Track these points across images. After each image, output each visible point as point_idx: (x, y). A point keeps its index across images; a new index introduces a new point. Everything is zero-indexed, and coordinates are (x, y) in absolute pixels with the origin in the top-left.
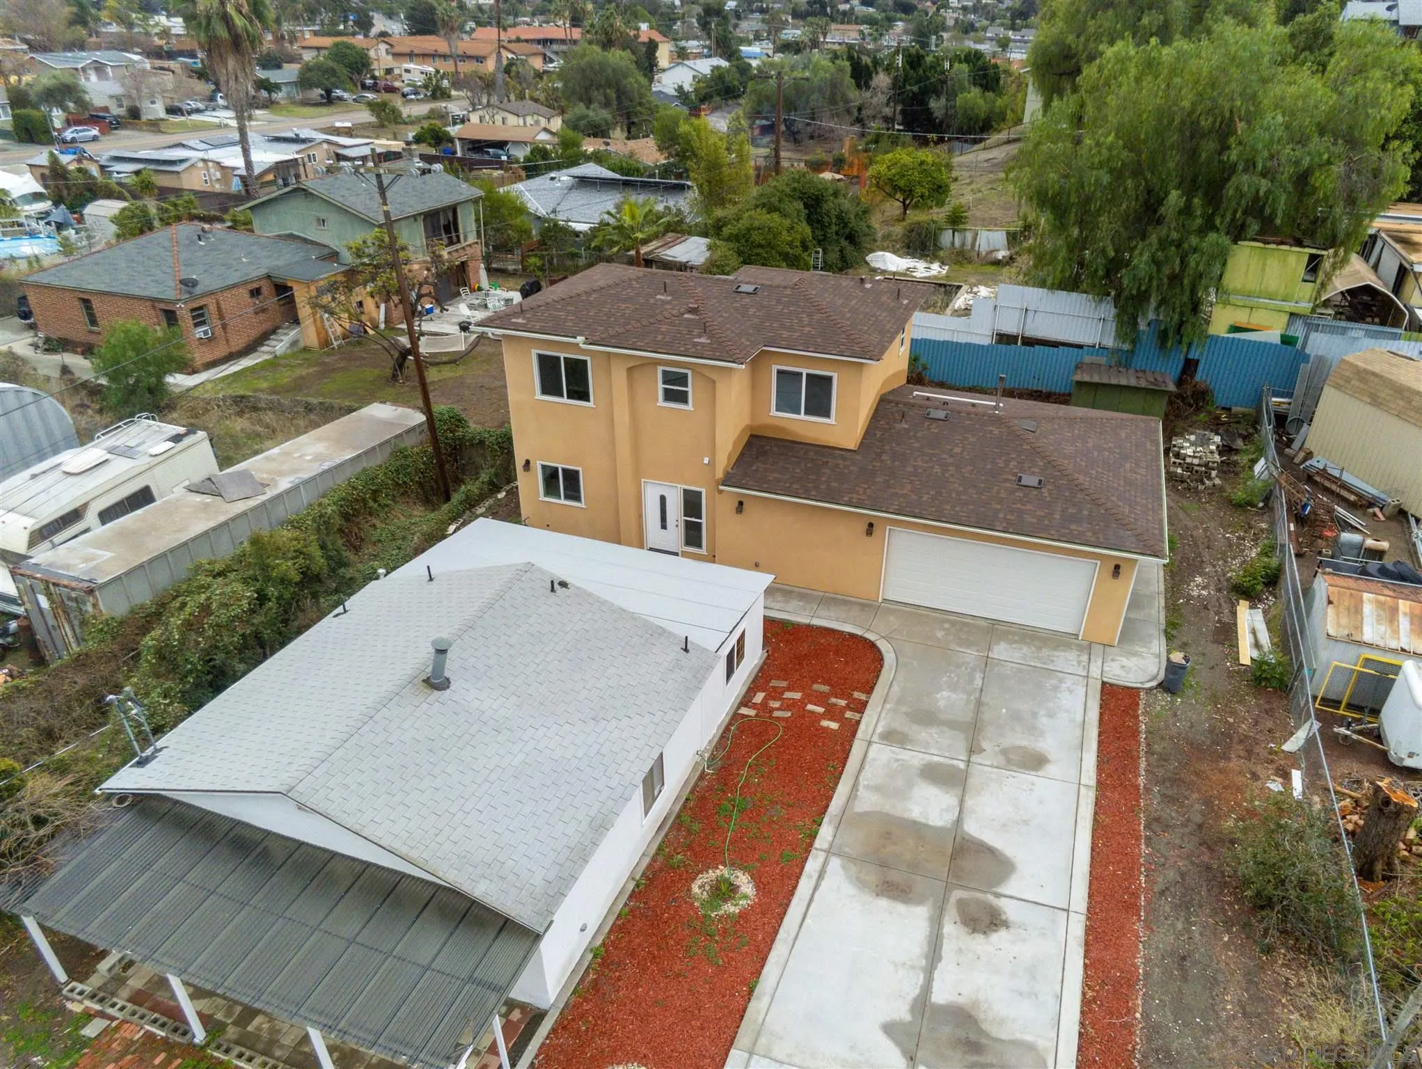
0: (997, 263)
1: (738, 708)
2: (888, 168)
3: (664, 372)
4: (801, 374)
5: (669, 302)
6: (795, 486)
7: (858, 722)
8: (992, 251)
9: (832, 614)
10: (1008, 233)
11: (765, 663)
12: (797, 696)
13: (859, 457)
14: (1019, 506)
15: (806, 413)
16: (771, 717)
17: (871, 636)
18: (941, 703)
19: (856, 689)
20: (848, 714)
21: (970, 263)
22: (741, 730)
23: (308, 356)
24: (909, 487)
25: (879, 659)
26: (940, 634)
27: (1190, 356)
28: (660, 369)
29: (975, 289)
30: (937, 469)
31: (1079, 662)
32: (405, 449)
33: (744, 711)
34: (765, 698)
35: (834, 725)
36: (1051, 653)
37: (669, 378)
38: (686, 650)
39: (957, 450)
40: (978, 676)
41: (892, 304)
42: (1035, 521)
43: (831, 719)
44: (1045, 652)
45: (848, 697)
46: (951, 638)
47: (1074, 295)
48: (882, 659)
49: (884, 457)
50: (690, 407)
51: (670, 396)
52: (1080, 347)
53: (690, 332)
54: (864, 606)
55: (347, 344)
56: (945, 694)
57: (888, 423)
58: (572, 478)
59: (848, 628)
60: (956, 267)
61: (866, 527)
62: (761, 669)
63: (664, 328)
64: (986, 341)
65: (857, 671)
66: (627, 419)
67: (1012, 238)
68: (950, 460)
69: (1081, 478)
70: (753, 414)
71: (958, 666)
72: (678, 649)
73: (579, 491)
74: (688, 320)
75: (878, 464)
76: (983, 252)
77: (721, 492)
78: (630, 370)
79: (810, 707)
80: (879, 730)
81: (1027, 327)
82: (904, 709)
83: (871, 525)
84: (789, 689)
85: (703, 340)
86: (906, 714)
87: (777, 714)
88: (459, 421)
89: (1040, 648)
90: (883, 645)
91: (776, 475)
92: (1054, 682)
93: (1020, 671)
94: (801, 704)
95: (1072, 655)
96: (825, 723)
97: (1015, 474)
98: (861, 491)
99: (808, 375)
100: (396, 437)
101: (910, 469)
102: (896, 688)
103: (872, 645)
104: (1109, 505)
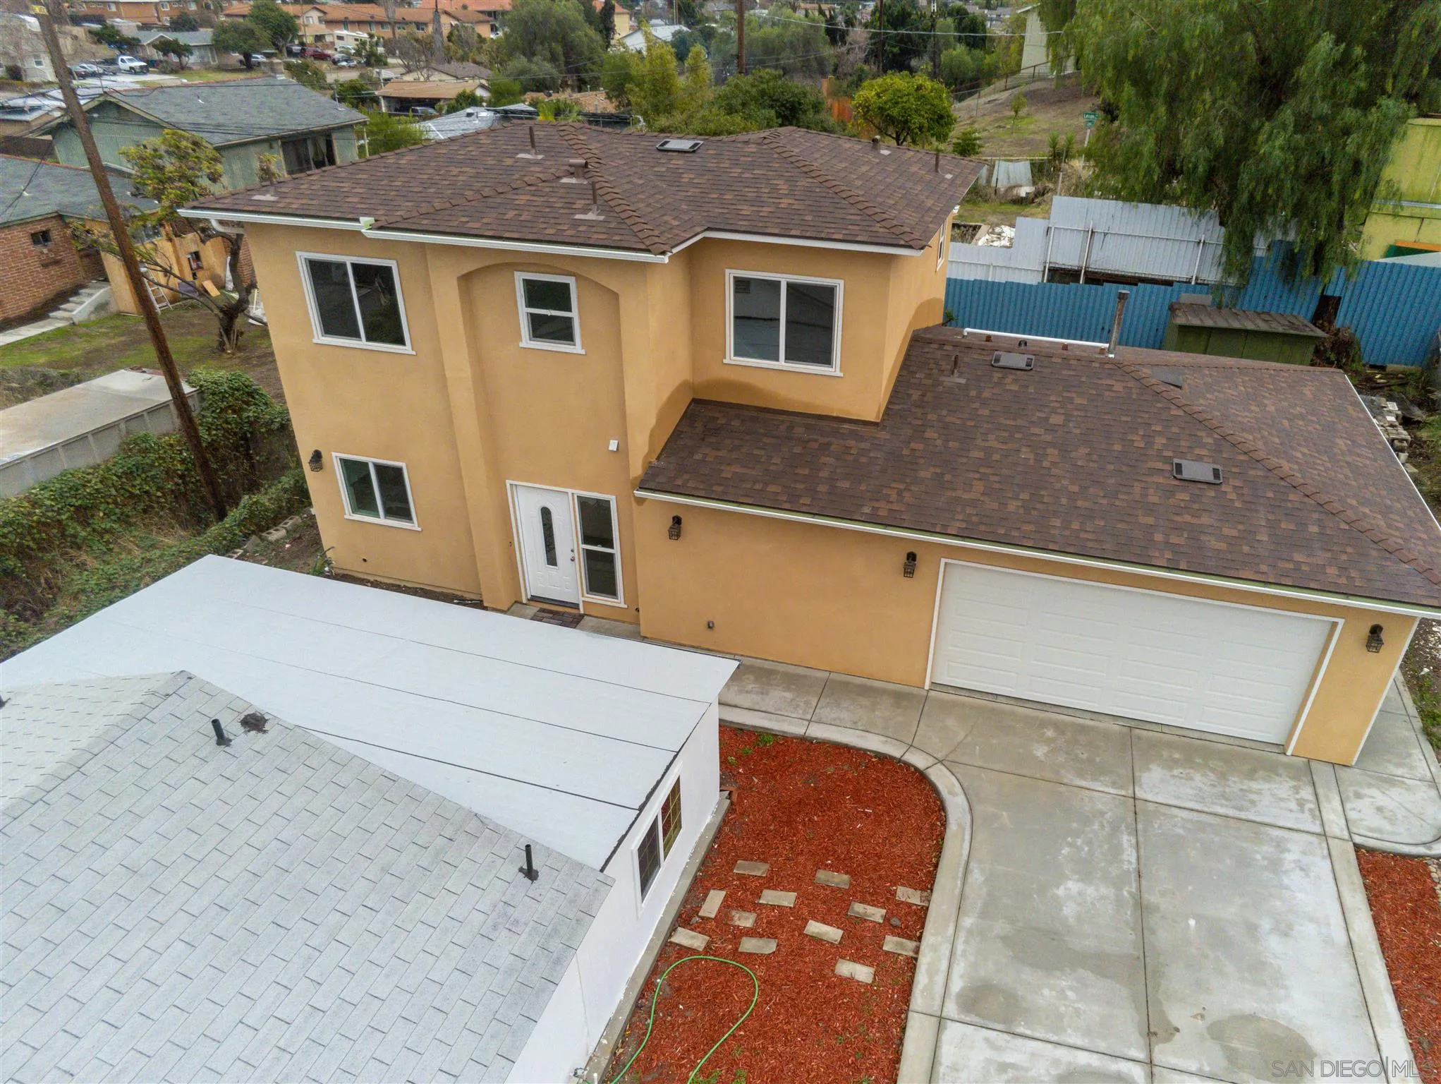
0: (1020, 201)
1: (672, 930)
2: (878, 95)
3: (528, 283)
4: (776, 285)
5: (537, 163)
6: (772, 488)
7: (912, 963)
8: (1011, 188)
9: (844, 715)
10: (1033, 164)
11: (725, 822)
12: (786, 899)
13: (884, 435)
14: (1188, 518)
15: (788, 358)
16: (735, 953)
17: (918, 760)
18: (1069, 910)
19: (899, 880)
20: (891, 943)
21: (986, 201)
22: (678, 988)
23: (118, 322)
24: (979, 486)
25: (936, 809)
26: (1040, 751)
27: (1329, 293)
28: (519, 277)
29: (997, 230)
30: (1026, 454)
31: (1301, 804)
32: (145, 439)
33: (684, 937)
34: (726, 906)
35: (863, 973)
36: (1248, 784)
37: (540, 294)
38: (530, 873)
39: (1056, 419)
40: (1127, 840)
41: (928, 177)
42: (1223, 546)
43: (858, 958)
44: (1235, 784)
45: (888, 899)
46: (1061, 759)
47: (1162, 207)
48: (942, 808)
49: (930, 434)
50: (577, 348)
51: (540, 328)
52: (1169, 283)
53: (569, 205)
54: (899, 698)
55: (175, 308)
56: (1073, 886)
57: (929, 376)
58: (392, 478)
59: (873, 743)
60: (969, 207)
61: (903, 559)
62: (719, 834)
63: (522, 199)
64: (1033, 279)
65: (898, 835)
66: (467, 372)
67: (1039, 170)
68: (1048, 438)
69: (1286, 465)
70: (695, 364)
71: (1086, 821)
72: (511, 870)
73: (405, 500)
74: (569, 187)
75: (921, 447)
76: (1002, 186)
77: (641, 501)
78: (466, 280)
79: (815, 927)
80: (957, 985)
81: (1093, 258)
82: (1000, 927)
83: (912, 557)
84: (771, 882)
85: (591, 216)
86: (1004, 939)
87: (748, 945)
88: (250, 394)
89: (1223, 776)
90: (942, 779)
91: (737, 469)
92: (1267, 849)
93: (1202, 827)
94: (796, 918)
95: (1283, 787)
96: (846, 968)
97: (1168, 460)
98: (894, 496)
99: (789, 285)
100: (128, 419)
101: (976, 454)
102: (977, 876)
103: (921, 777)
104: (1351, 514)
